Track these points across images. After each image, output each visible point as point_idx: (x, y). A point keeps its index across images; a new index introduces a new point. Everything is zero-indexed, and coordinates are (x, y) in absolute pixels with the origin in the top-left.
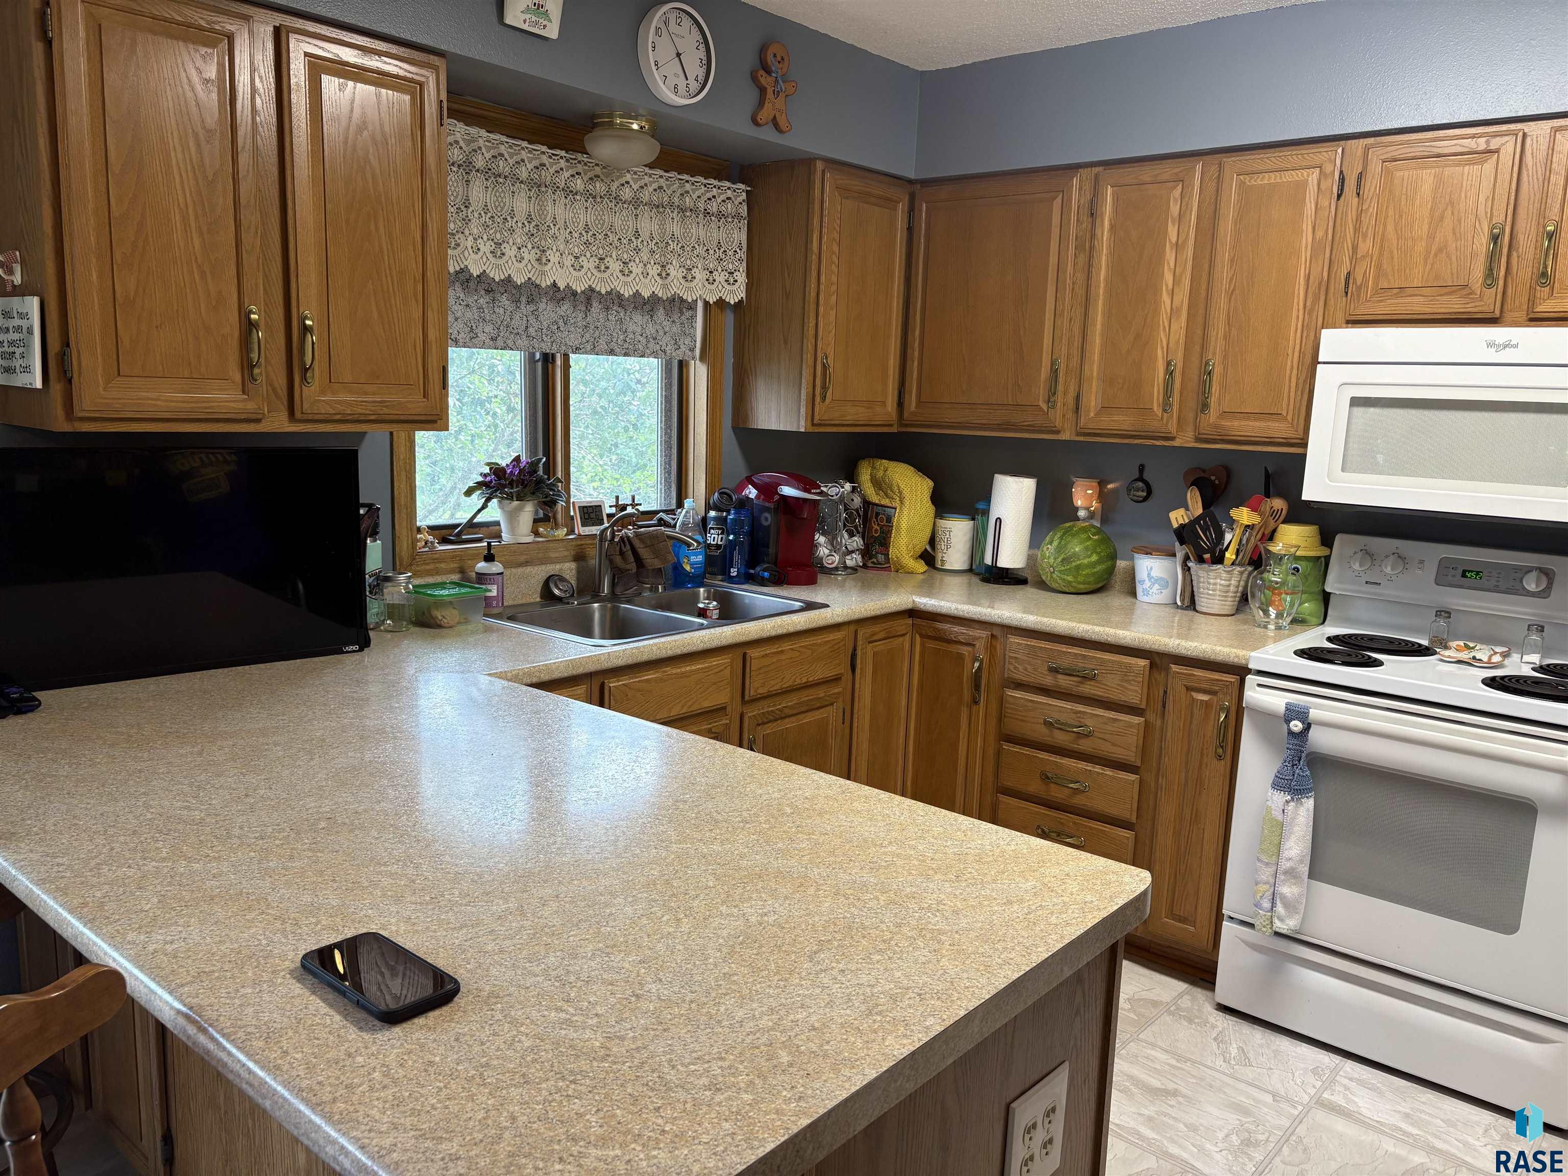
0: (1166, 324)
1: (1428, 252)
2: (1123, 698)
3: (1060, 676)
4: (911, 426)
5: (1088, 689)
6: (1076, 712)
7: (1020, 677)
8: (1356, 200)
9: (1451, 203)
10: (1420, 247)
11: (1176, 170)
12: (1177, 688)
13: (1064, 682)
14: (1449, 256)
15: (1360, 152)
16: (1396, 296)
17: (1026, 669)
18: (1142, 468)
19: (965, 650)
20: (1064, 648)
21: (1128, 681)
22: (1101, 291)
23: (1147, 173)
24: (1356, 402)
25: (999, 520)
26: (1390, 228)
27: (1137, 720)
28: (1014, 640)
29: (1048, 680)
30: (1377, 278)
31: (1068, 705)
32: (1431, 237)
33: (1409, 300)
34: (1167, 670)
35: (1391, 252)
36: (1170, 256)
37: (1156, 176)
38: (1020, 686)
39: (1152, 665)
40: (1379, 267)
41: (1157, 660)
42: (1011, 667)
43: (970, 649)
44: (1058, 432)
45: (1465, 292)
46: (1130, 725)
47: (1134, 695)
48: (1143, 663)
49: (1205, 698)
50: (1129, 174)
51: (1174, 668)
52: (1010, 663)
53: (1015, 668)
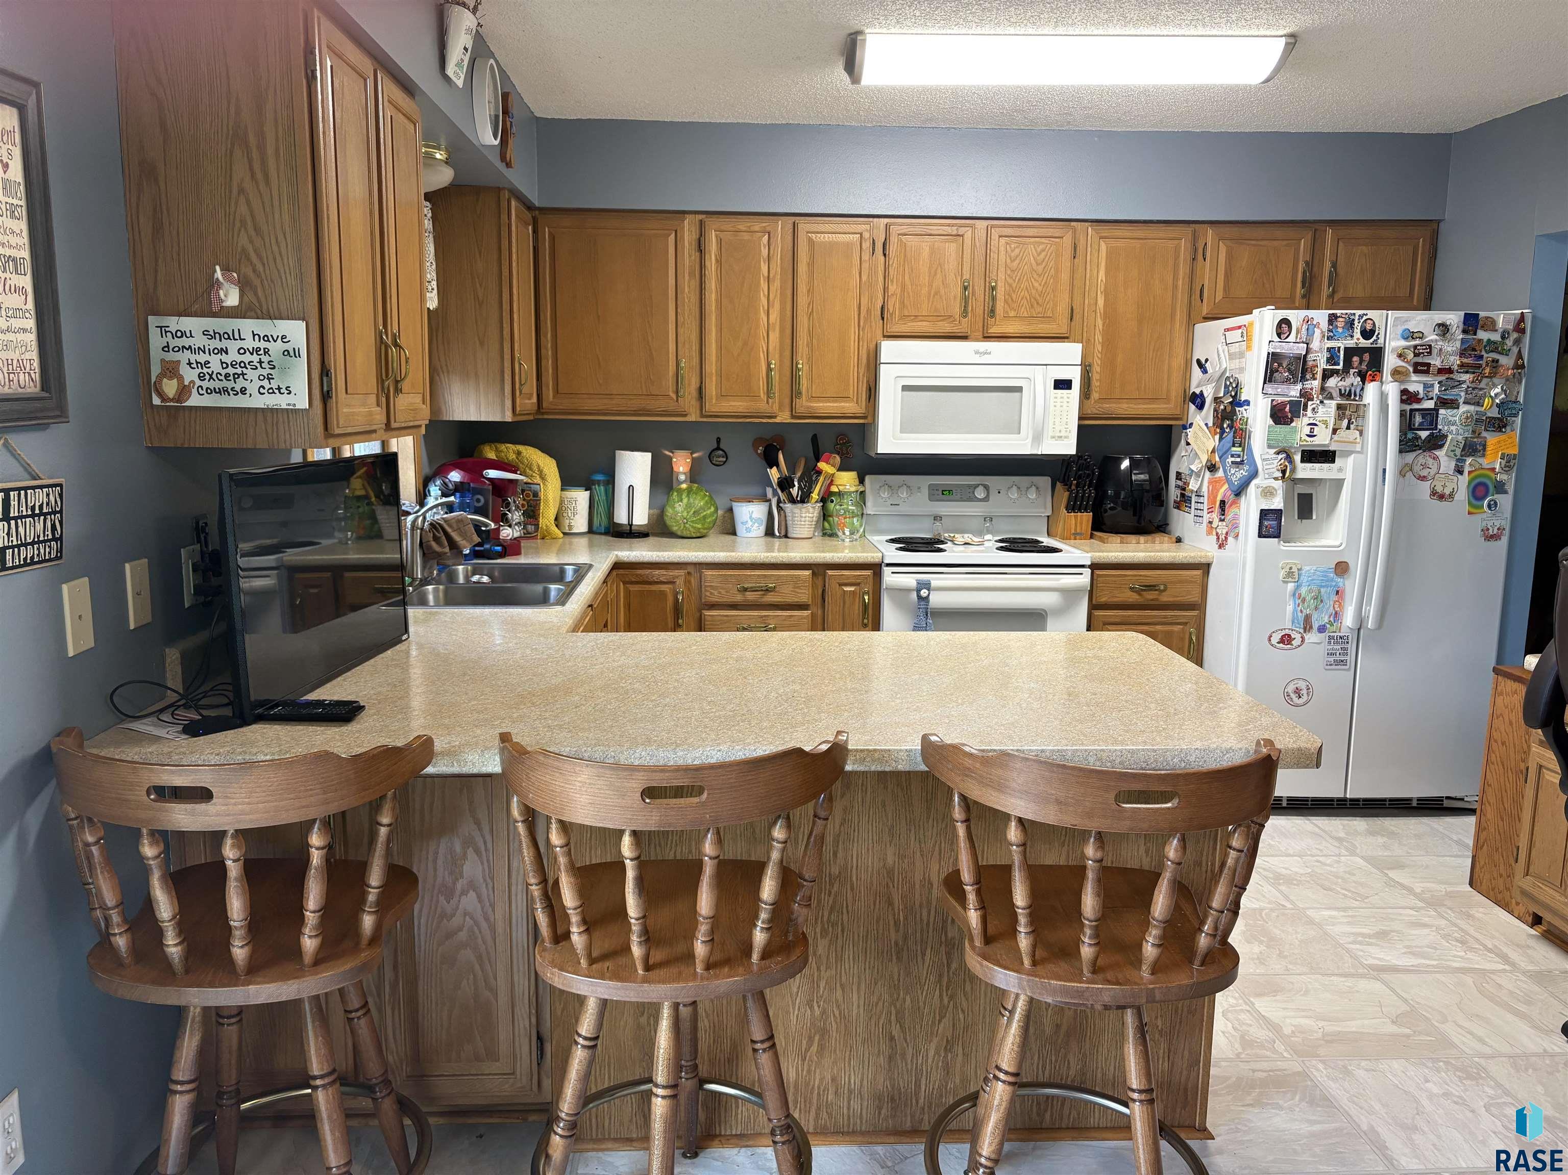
0: (765, 335)
1: (930, 294)
2: (796, 600)
3: (747, 593)
4: (547, 413)
5: (770, 598)
6: (762, 617)
7: (715, 598)
8: (882, 258)
9: (940, 264)
10: (925, 291)
11: (764, 225)
12: (832, 588)
13: (751, 596)
14: (941, 297)
15: (882, 227)
16: (912, 321)
17: (720, 593)
18: (718, 440)
19: (664, 587)
20: (748, 572)
21: (798, 587)
22: (713, 308)
23: (742, 224)
24: (905, 388)
25: (631, 487)
26: (907, 278)
27: (806, 613)
28: (709, 573)
29: (739, 598)
30: (901, 310)
31: (756, 613)
32: (930, 285)
33: (920, 323)
34: (824, 575)
35: (908, 293)
36: (764, 285)
37: (749, 227)
38: (713, 606)
39: (814, 574)
40: (902, 303)
41: (816, 570)
42: (708, 594)
43: (671, 586)
44: (686, 415)
45: (951, 320)
46: (803, 618)
47: (804, 596)
48: (807, 573)
49: (852, 589)
50: (727, 224)
51: (830, 572)
52: (706, 591)
53: (711, 593)
